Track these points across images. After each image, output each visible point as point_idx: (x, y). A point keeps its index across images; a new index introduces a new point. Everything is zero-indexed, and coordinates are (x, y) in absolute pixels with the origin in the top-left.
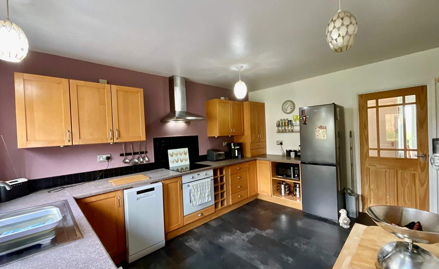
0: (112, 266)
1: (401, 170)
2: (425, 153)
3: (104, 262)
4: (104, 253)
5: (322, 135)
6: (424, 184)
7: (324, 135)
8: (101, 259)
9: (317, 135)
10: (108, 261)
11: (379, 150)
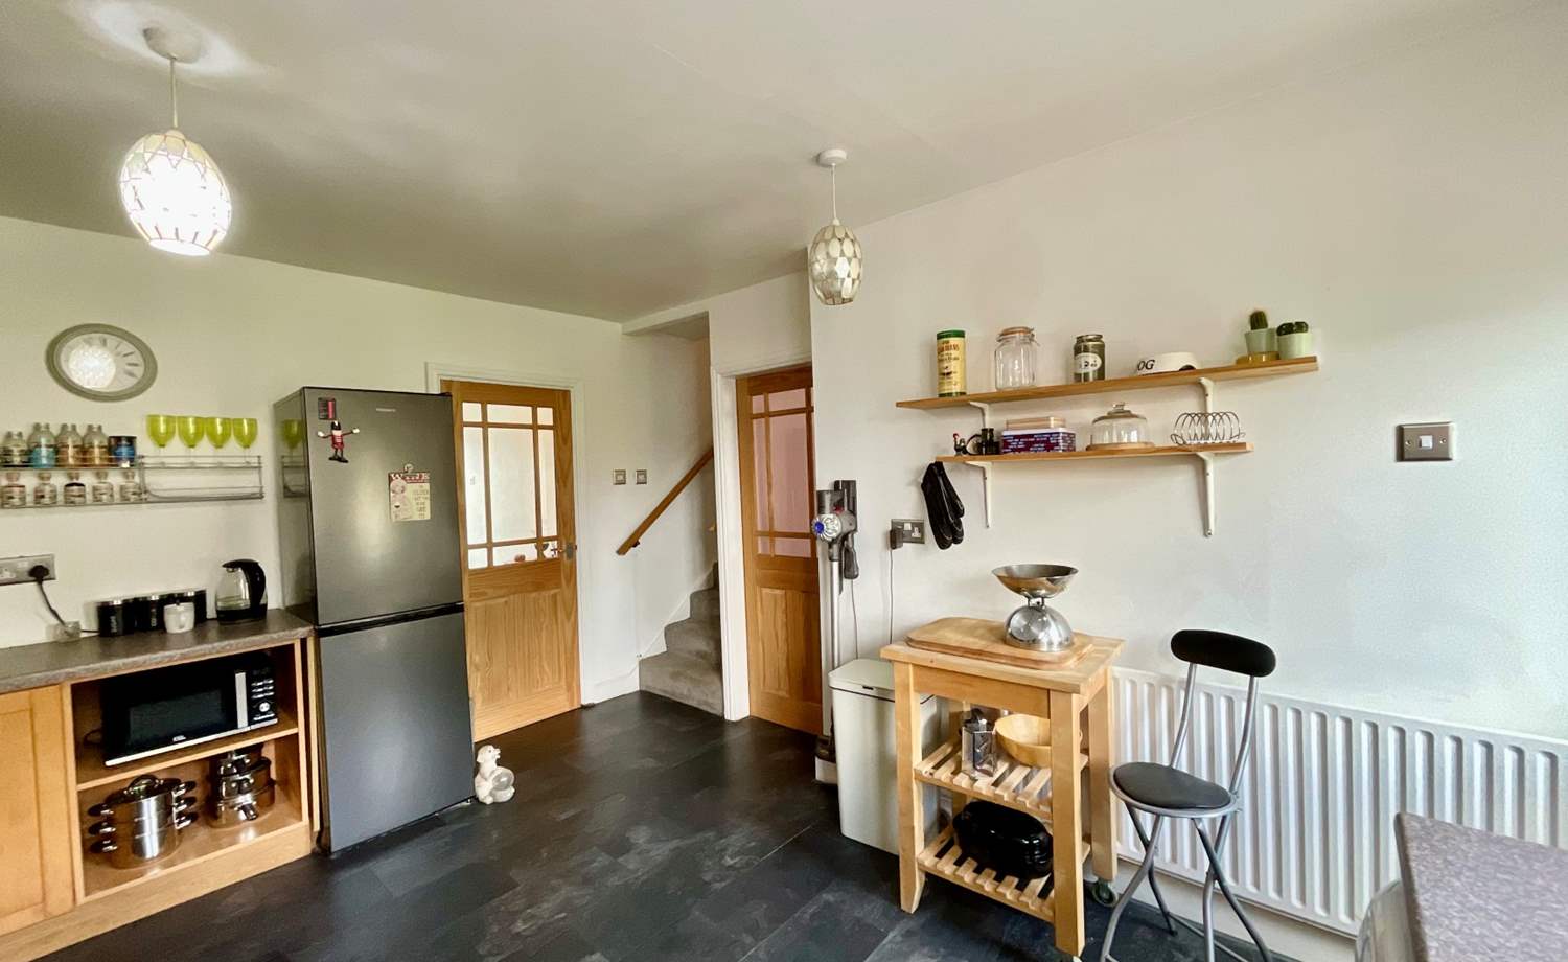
0: (1422, 886)
1: (536, 591)
2: (571, 541)
3: (1450, 919)
4: (1437, 949)
5: (415, 507)
6: (571, 613)
7: (424, 503)
8: (1457, 938)
9: (397, 507)
10: (1430, 907)
11: (490, 545)
